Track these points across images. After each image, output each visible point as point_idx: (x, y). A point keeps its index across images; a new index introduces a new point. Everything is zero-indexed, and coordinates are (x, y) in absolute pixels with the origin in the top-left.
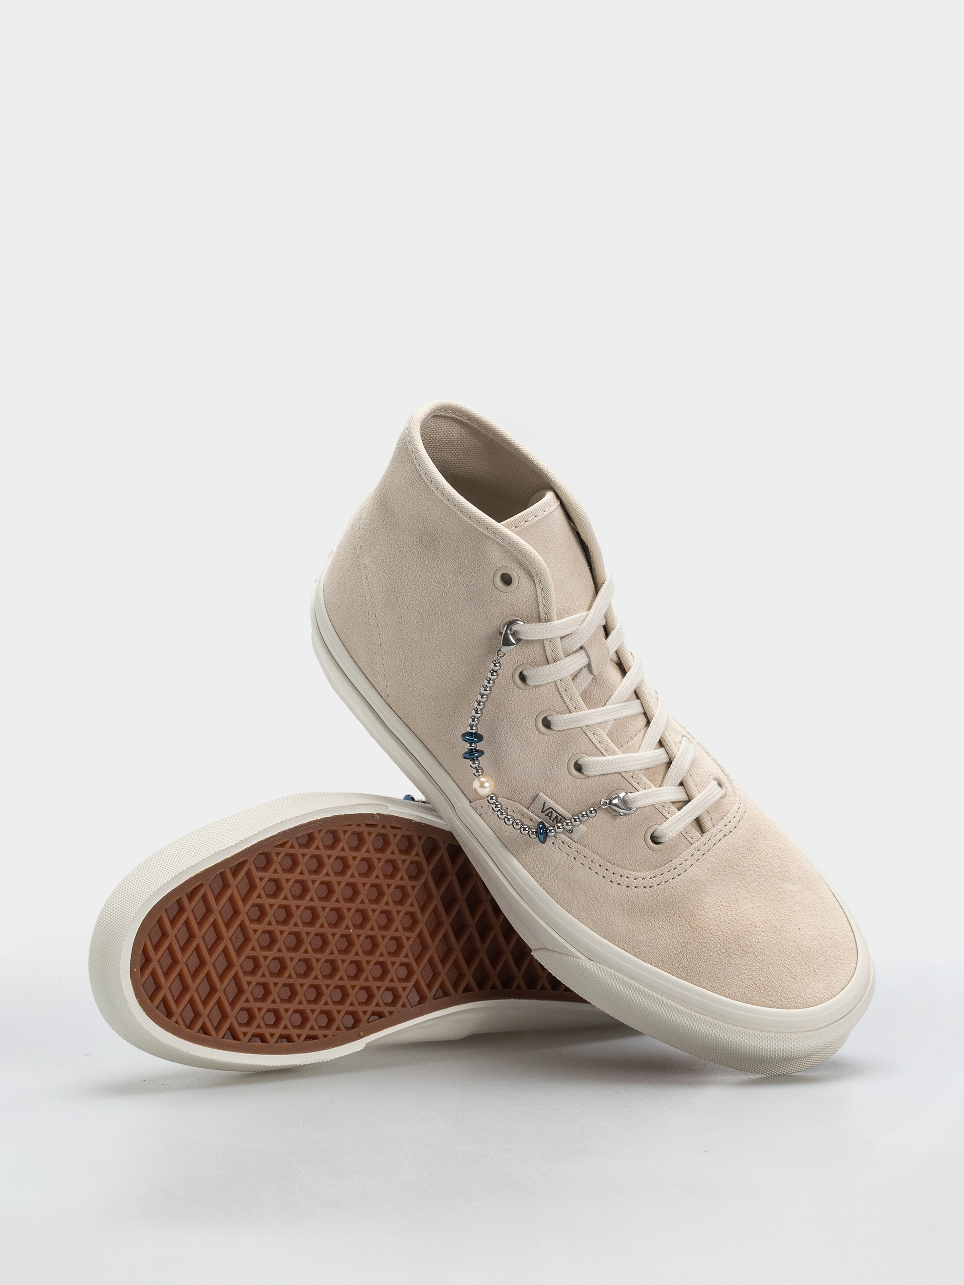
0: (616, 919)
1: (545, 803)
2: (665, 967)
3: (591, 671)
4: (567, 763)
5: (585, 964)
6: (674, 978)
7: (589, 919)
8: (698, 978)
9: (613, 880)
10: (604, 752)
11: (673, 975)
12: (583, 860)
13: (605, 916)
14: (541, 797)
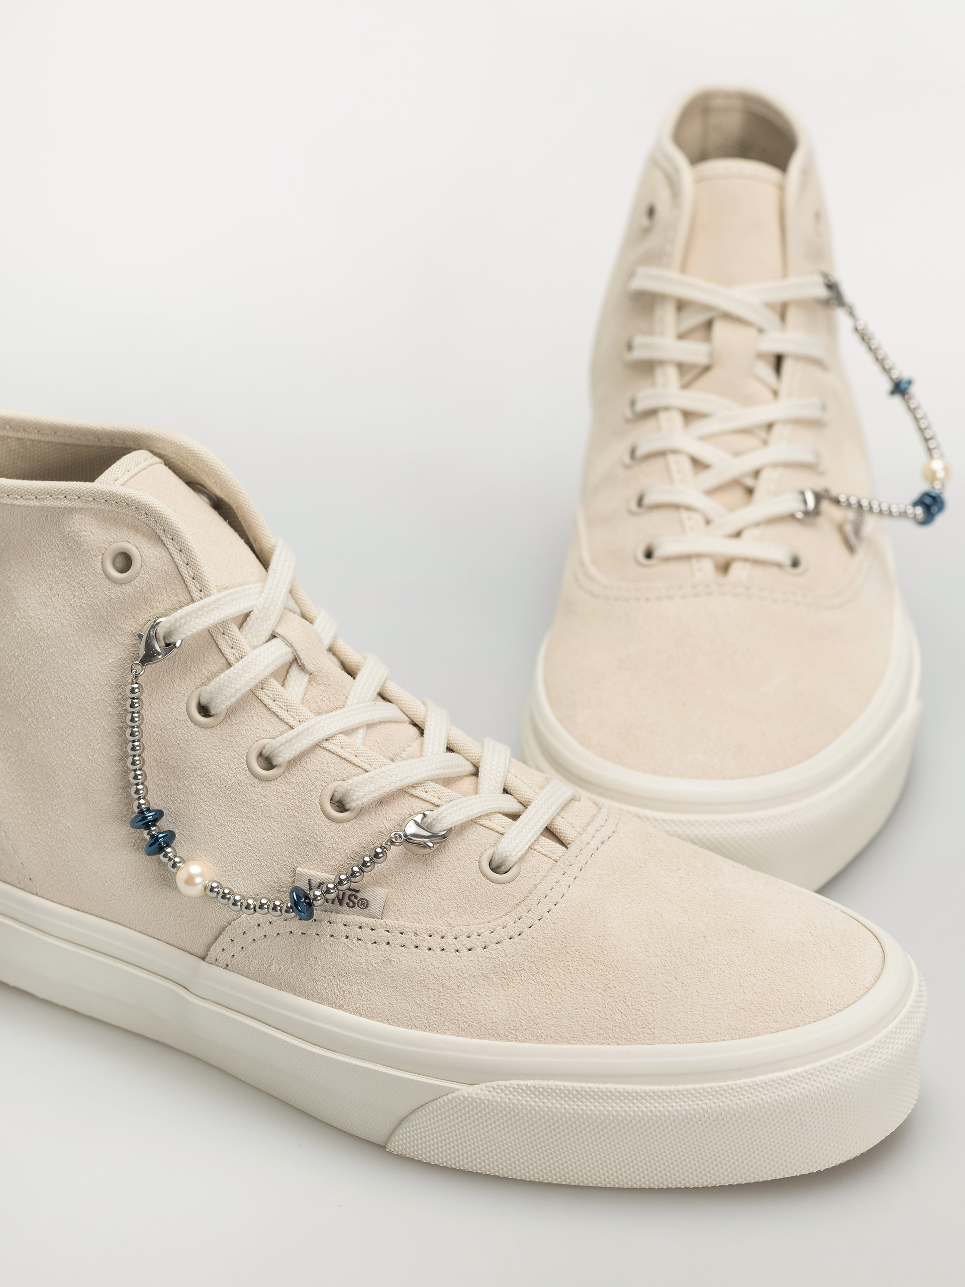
0: (487, 1002)
1: (309, 881)
2: (592, 1038)
3: (302, 668)
4: (318, 805)
5: (468, 1093)
6: (614, 1048)
7: (446, 1023)
8: (649, 1031)
9: (458, 947)
10: (366, 767)
11: (609, 1044)
12: (401, 939)
13: (469, 1005)
14: (301, 874)
